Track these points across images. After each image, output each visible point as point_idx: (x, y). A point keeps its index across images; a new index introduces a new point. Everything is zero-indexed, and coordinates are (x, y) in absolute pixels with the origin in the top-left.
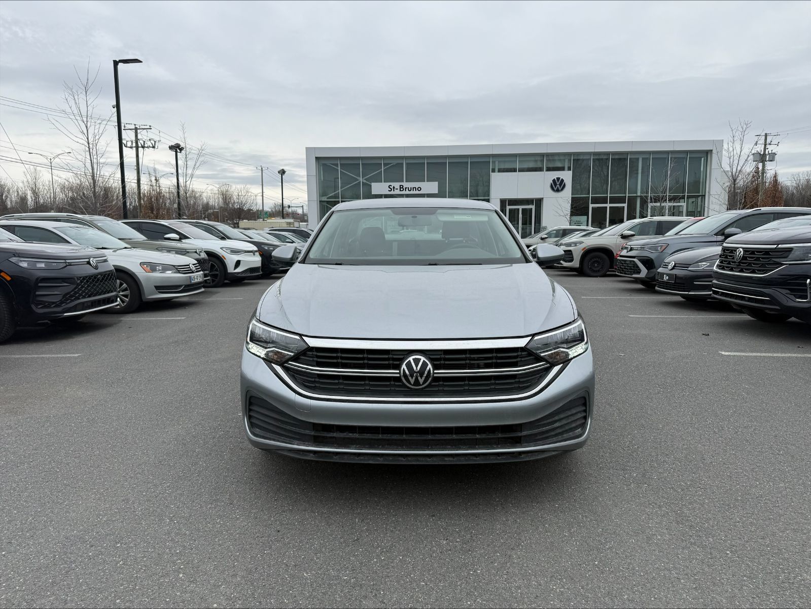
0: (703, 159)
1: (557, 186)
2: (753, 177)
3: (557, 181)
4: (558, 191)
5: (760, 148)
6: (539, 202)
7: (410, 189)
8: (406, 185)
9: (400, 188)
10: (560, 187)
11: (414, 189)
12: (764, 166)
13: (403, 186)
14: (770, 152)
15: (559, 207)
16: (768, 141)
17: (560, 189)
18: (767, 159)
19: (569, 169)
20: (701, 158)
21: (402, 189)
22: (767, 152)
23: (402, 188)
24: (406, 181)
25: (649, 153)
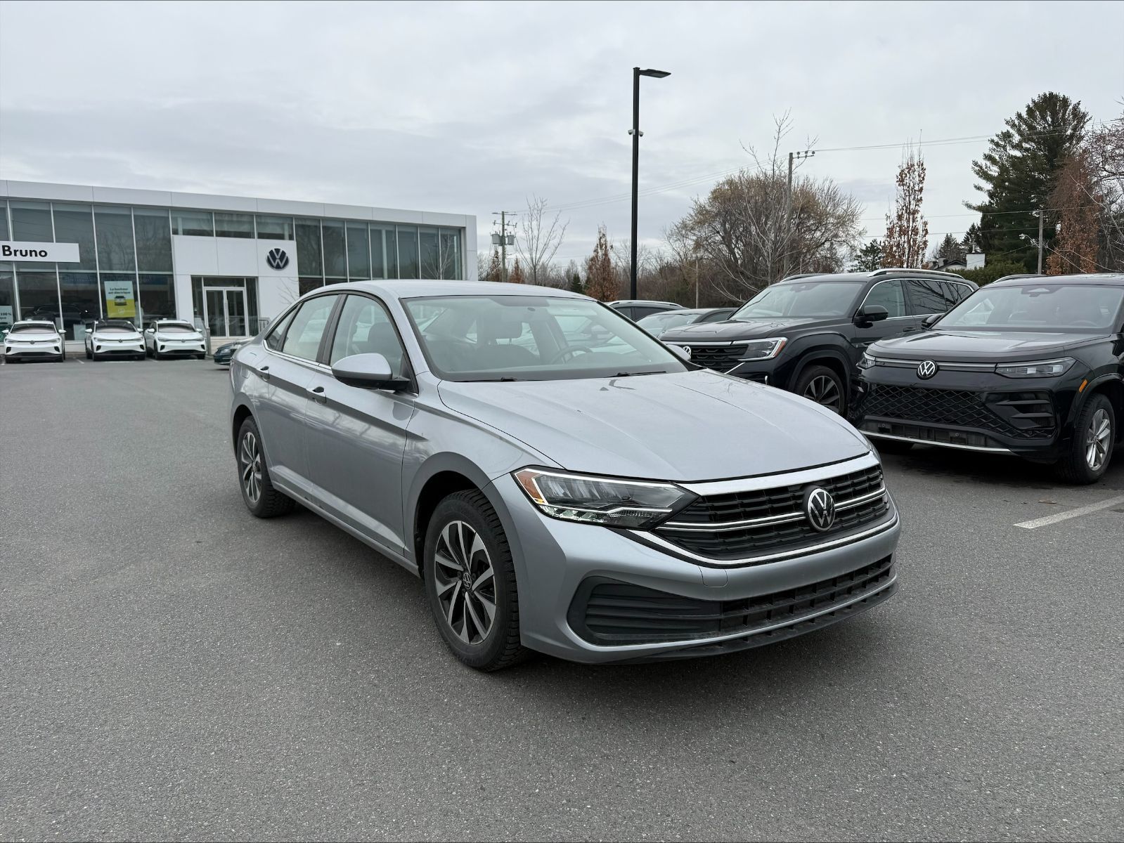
0: (455, 238)
1: (278, 261)
2: (494, 262)
3: (275, 253)
4: (278, 267)
5: (498, 229)
6: (252, 283)
7: (24, 253)
8: (14, 245)
9: (4, 251)
10: (281, 261)
11: (33, 253)
12: (504, 250)
13: (9, 248)
14: (509, 234)
15: (287, 290)
16: (506, 222)
17: (281, 265)
18: (507, 242)
19: (291, 238)
20: (453, 236)
21: (7, 253)
22: (506, 235)
23: (9, 250)
24: (15, 240)
25: (394, 224)
